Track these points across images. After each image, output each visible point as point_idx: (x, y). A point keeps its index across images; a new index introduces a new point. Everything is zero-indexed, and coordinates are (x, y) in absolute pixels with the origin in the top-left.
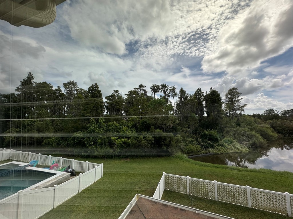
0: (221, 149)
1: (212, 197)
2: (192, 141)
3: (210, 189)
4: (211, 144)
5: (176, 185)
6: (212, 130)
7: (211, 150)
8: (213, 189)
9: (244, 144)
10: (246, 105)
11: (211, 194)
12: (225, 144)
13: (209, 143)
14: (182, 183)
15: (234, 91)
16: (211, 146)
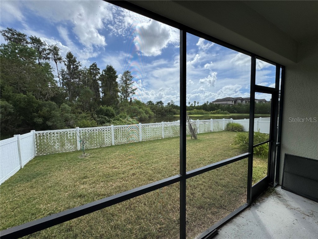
0: (117, 123)
1: (108, 143)
2: (85, 117)
3: (106, 136)
4: (107, 119)
5: (58, 144)
6: (109, 106)
8: (109, 134)
11: (108, 140)
12: (120, 119)
14: (69, 138)
15: (129, 74)
16: (107, 121)
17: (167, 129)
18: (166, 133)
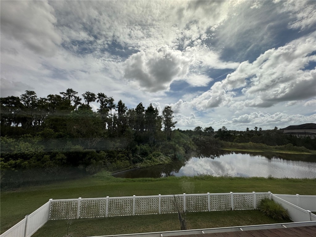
0: (148, 163)
1: (102, 214)
3: (101, 207)
4: (140, 159)
5: (64, 211)
6: (145, 144)
7: (139, 165)
8: (104, 205)
9: (168, 156)
10: (177, 122)
11: (102, 212)
12: (153, 158)
13: (139, 158)
15: (169, 109)
16: (140, 160)
17: (165, 203)
18: (164, 208)
